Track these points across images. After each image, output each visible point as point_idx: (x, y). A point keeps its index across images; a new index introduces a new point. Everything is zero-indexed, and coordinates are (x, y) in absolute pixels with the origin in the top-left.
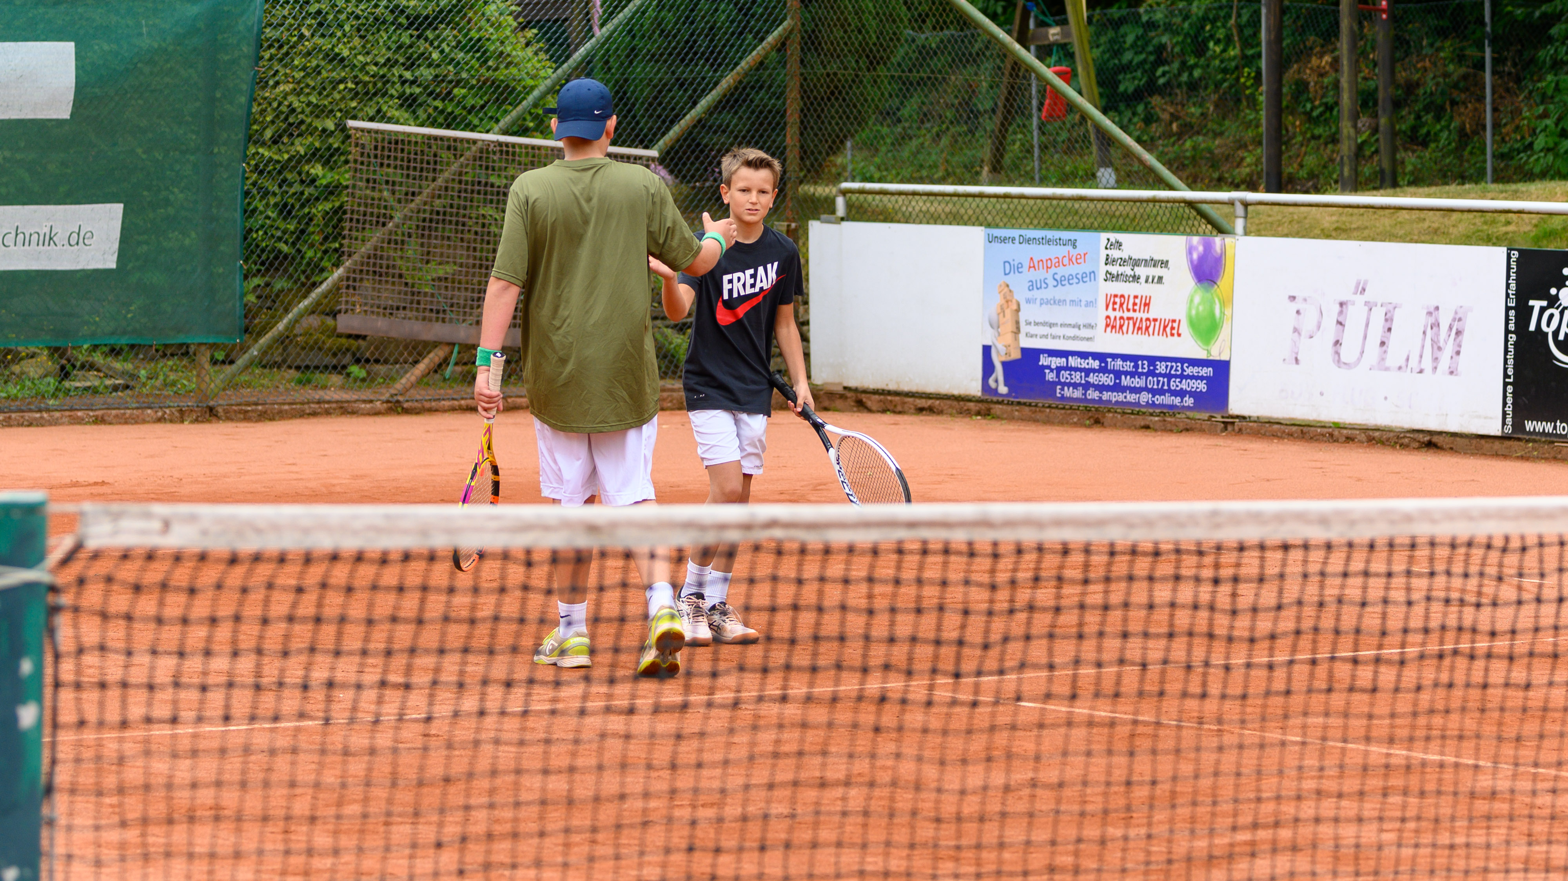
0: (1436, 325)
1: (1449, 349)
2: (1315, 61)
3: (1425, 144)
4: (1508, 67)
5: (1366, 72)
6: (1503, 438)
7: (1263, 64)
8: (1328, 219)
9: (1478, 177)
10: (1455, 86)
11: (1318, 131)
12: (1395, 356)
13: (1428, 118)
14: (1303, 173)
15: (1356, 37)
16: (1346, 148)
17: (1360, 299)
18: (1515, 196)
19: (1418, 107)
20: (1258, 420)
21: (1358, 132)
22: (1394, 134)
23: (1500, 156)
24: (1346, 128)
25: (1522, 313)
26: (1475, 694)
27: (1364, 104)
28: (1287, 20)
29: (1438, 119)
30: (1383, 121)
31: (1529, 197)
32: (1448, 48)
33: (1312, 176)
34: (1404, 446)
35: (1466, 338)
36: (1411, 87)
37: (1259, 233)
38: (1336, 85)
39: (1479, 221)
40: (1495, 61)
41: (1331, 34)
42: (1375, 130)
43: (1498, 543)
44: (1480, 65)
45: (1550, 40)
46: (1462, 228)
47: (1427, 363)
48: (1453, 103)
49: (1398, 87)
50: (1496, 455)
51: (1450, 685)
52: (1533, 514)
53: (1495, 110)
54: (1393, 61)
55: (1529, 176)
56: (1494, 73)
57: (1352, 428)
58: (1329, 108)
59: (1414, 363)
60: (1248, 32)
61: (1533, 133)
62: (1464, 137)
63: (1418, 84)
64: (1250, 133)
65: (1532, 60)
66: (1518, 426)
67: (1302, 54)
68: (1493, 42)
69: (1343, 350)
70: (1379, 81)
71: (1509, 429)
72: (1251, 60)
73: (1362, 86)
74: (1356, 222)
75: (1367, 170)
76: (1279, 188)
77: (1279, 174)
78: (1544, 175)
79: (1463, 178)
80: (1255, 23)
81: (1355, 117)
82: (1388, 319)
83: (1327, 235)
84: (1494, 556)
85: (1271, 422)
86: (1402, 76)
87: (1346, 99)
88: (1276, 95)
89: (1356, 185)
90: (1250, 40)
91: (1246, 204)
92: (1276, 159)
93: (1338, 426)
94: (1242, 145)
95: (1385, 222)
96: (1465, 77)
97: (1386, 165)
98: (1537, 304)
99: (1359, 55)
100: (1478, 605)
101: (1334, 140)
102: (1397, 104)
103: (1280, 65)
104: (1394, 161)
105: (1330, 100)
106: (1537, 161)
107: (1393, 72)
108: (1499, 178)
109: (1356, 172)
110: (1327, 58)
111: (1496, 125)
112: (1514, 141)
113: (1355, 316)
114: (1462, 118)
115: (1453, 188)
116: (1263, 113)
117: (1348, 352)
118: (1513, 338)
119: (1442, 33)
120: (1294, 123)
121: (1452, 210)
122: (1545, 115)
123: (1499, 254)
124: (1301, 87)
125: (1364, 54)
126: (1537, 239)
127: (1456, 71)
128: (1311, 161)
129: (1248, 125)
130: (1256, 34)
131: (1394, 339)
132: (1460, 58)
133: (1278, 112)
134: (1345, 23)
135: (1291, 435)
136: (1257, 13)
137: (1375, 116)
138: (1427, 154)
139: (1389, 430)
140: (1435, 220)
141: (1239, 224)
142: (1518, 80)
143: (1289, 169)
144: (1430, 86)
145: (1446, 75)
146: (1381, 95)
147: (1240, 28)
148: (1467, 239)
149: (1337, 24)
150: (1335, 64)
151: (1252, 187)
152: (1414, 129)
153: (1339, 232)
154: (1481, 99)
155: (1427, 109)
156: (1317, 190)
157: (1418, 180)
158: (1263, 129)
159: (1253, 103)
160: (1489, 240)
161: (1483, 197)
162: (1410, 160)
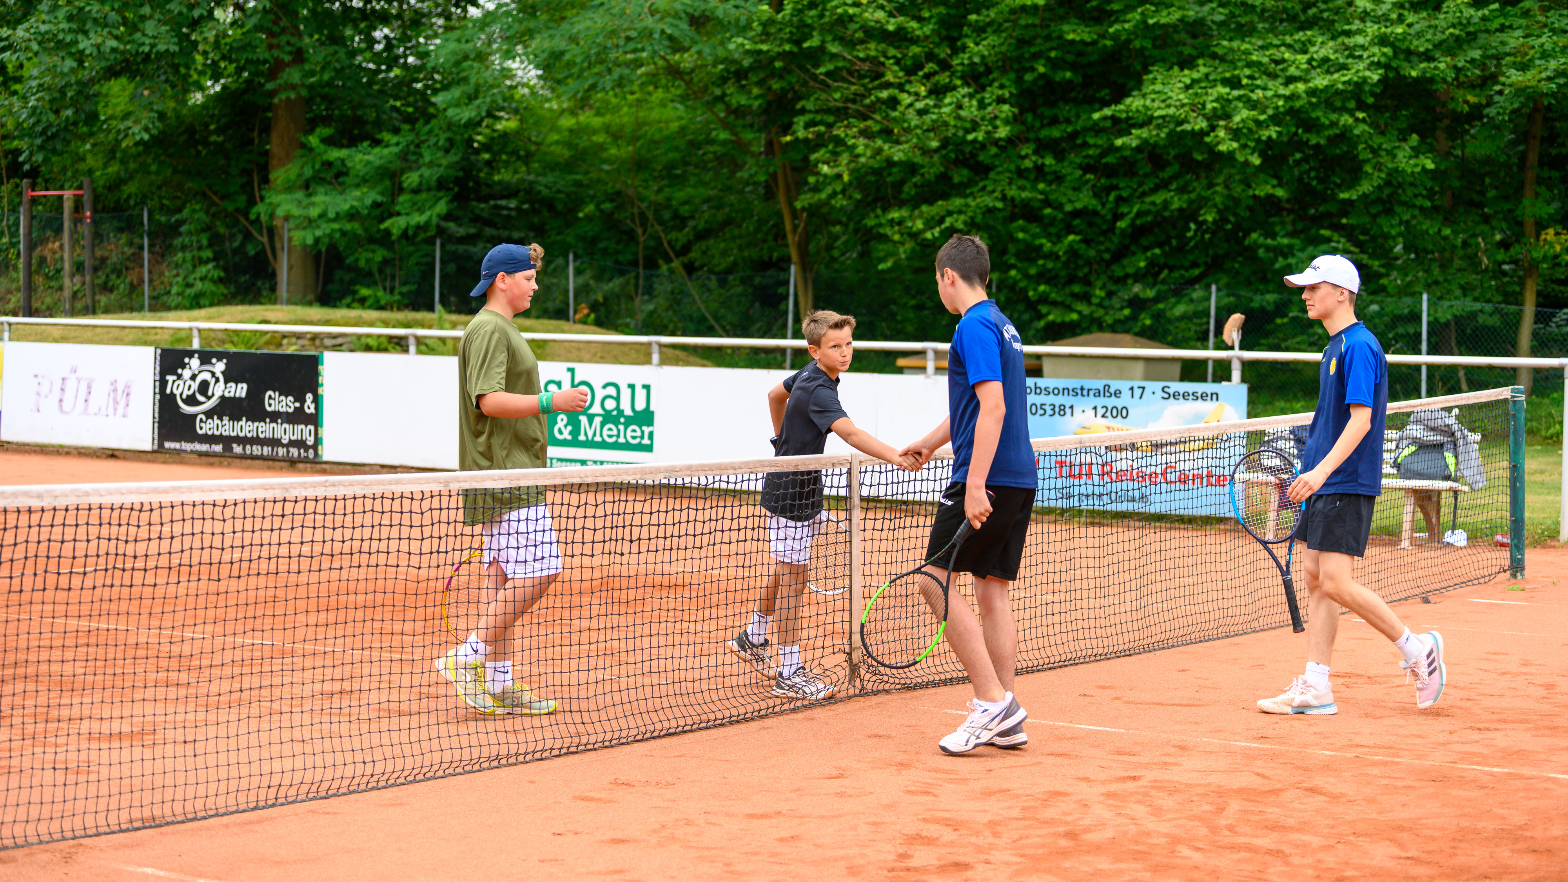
0: (115, 390)
1: (122, 403)
2: (50, 245)
3: (111, 291)
4: (157, 249)
5: (78, 251)
6: (153, 452)
7: (21, 246)
8: (57, 333)
9: (140, 309)
10: (128, 259)
11: (53, 284)
12: (93, 407)
13: (113, 277)
14: (44, 307)
15: (73, 232)
16: (67, 293)
17: (73, 377)
18: (160, 319)
19: (108, 270)
20: (17, 444)
21: (74, 284)
22: (93, 285)
23: (153, 298)
24: (67, 282)
25: (163, 383)
26: (126, 590)
27: (78, 269)
28: (35, 223)
29: (118, 277)
30: (88, 278)
31: (167, 319)
32: (124, 238)
33: (49, 308)
34: (98, 457)
35: (132, 397)
36: (103, 260)
37: (18, 340)
38: (62, 258)
39: (140, 333)
40: (151, 246)
41: (59, 231)
42: (83, 284)
43: (137, 507)
44: (141, 248)
45: (180, 234)
46: (131, 337)
47: (111, 411)
48: (127, 269)
49: (95, 259)
50: (149, 461)
51: (112, 586)
52: (156, 491)
53: (150, 272)
54: (93, 247)
55: (169, 309)
56: (150, 251)
57: (70, 447)
58: (58, 271)
59: (103, 411)
60: (13, 229)
61: (171, 285)
62: (133, 287)
63: (107, 258)
64: (14, 286)
65: (170, 246)
66: (161, 445)
67: (43, 241)
68: (149, 234)
69: (64, 404)
70: (86, 257)
71: (156, 447)
72: (14, 245)
73: (76, 259)
74: (72, 334)
75: (79, 305)
76: (30, 315)
77: (30, 308)
78: (177, 308)
79: (132, 310)
80: (17, 224)
81: (72, 276)
82: (89, 387)
83: (56, 341)
84: (135, 514)
85: (24, 445)
86: (99, 253)
87: (67, 266)
88: (29, 264)
89: (73, 313)
90: (14, 234)
91: (10, 324)
92: (29, 299)
93: (62, 446)
94: (9, 292)
95: (89, 334)
96: (133, 254)
97: (89, 302)
98: (170, 378)
99: (74, 243)
100: (127, 542)
101: (61, 288)
102: (96, 269)
103: (31, 247)
104: (94, 301)
105: (58, 266)
106: (173, 300)
107: (93, 251)
108: (153, 309)
109: (72, 306)
110: (57, 244)
111: (151, 281)
112: (161, 289)
113: (70, 386)
114: (132, 277)
115: (126, 315)
116: (21, 275)
117: (66, 406)
118: (158, 397)
119: (121, 230)
120: (39, 280)
121: (124, 328)
122: (177, 275)
123: (151, 349)
124: (43, 260)
125: (78, 241)
126: (172, 343)
127: (128, 251)
128: (48, 300)
129: (13, 281)
130: (18, 230)
131: (92, 398)
132: (131, 244)
133: (29, 274)
134: (67, 224)
135: (35, 452)
136: (18, 219)
137: (83, 275)
138: (113, 296)
139: (89, 448)
140: (116, 333)
141: (6, 335)
142: (163, 256)
143: (35, 305)
144: (114, 259)
145: (123, 253)
146: (87, 264)
147: (9, 227)
148: (134, 343)
149: (62, 225)
150: (62, 247)
151: (15, 314)
152: (106, 283)
153: (64, 339)
154: (142, 266)
155: (113, 271)
156: (51, 316)
157: (107, 311)
158: (21, 283)
159: (16, 268)
160: (146, 343)
161: (143, 319)
162: (103, 300)
